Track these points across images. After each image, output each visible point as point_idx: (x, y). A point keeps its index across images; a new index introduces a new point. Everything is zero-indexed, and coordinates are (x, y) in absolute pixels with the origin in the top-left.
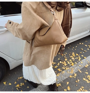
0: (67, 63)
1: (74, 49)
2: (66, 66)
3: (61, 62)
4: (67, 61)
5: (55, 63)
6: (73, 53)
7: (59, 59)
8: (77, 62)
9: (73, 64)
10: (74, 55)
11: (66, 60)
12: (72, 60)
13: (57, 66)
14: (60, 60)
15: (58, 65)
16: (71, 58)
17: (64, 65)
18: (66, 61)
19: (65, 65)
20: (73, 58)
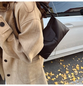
0: (67, 76)
1: (80, 61)
2: (65, 80)
3: (60, 74)
4: (68, 74)
5: (53, 74)
6: (78, 65)
7: (59, 70)
8: (80, 78)
9: (74, 79)
10: (78, 68)
11: (67, 72)
12: (74, 73)
13: (55, 79)
14: (60, 72)
15: (57, 77)
16: (73, 71)
17: (63, 78)
18: (66, 74)
19: (65, 78)
20: (76, 72)
